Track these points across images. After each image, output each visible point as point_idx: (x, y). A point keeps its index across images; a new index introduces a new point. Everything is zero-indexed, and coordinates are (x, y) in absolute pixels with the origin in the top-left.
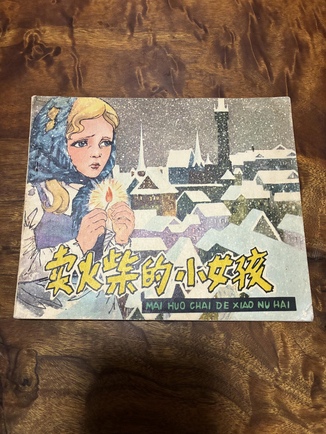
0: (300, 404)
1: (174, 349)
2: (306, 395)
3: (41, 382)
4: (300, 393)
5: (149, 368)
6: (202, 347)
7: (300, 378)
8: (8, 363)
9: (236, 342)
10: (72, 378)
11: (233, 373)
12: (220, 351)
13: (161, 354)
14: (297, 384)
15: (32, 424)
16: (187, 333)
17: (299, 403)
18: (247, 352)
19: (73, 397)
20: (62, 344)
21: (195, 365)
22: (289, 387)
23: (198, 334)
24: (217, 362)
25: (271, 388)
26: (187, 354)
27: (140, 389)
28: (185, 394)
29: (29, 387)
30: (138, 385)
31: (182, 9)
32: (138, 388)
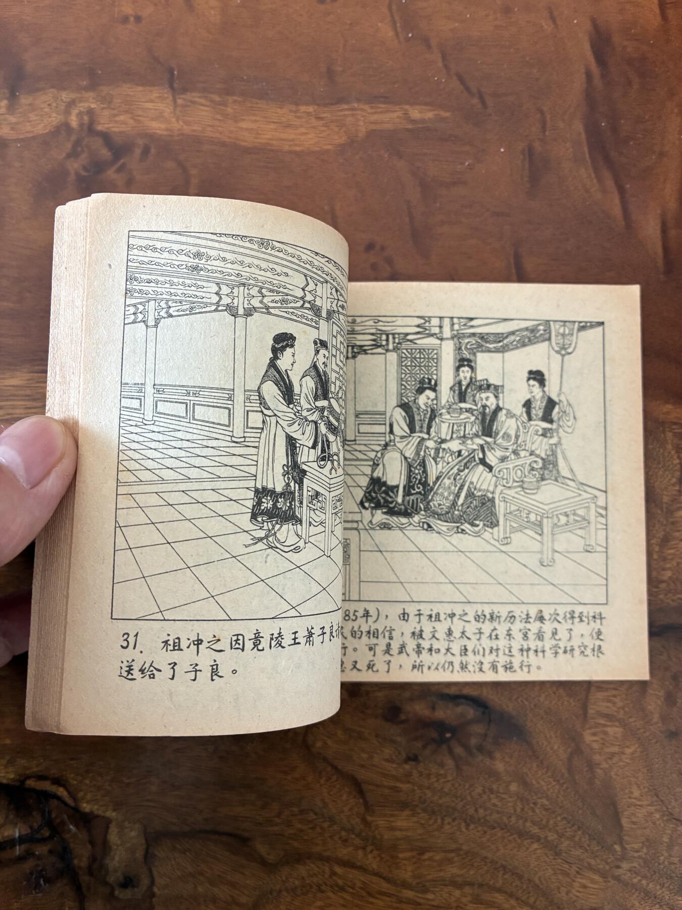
0: (657, 906)
1: (418, 813)
2: (670, 890)
3: (158, 880)
4: (658, 887)
5: (371, 851)
6: (474, 808)
7: (661, 861)
8: (89, 847)
9: (540, 798)
11: (534, 856)
12: (510, 817)
13: (393, 824)
14: (655, 872)
16: (444, 782)
17: (656, 904)
18: (562, 816)
20: (195, 809)
21: (462, 844)
22: (639, 878)
23: (467, 784)
24: (504, 838)
25: (605, 882)
26: (446, 822)
27: (354, 891)
28: (441, 898)
29: (136, 889)
30: (349, 884)
31: (429, 46)
32: (351, 890)
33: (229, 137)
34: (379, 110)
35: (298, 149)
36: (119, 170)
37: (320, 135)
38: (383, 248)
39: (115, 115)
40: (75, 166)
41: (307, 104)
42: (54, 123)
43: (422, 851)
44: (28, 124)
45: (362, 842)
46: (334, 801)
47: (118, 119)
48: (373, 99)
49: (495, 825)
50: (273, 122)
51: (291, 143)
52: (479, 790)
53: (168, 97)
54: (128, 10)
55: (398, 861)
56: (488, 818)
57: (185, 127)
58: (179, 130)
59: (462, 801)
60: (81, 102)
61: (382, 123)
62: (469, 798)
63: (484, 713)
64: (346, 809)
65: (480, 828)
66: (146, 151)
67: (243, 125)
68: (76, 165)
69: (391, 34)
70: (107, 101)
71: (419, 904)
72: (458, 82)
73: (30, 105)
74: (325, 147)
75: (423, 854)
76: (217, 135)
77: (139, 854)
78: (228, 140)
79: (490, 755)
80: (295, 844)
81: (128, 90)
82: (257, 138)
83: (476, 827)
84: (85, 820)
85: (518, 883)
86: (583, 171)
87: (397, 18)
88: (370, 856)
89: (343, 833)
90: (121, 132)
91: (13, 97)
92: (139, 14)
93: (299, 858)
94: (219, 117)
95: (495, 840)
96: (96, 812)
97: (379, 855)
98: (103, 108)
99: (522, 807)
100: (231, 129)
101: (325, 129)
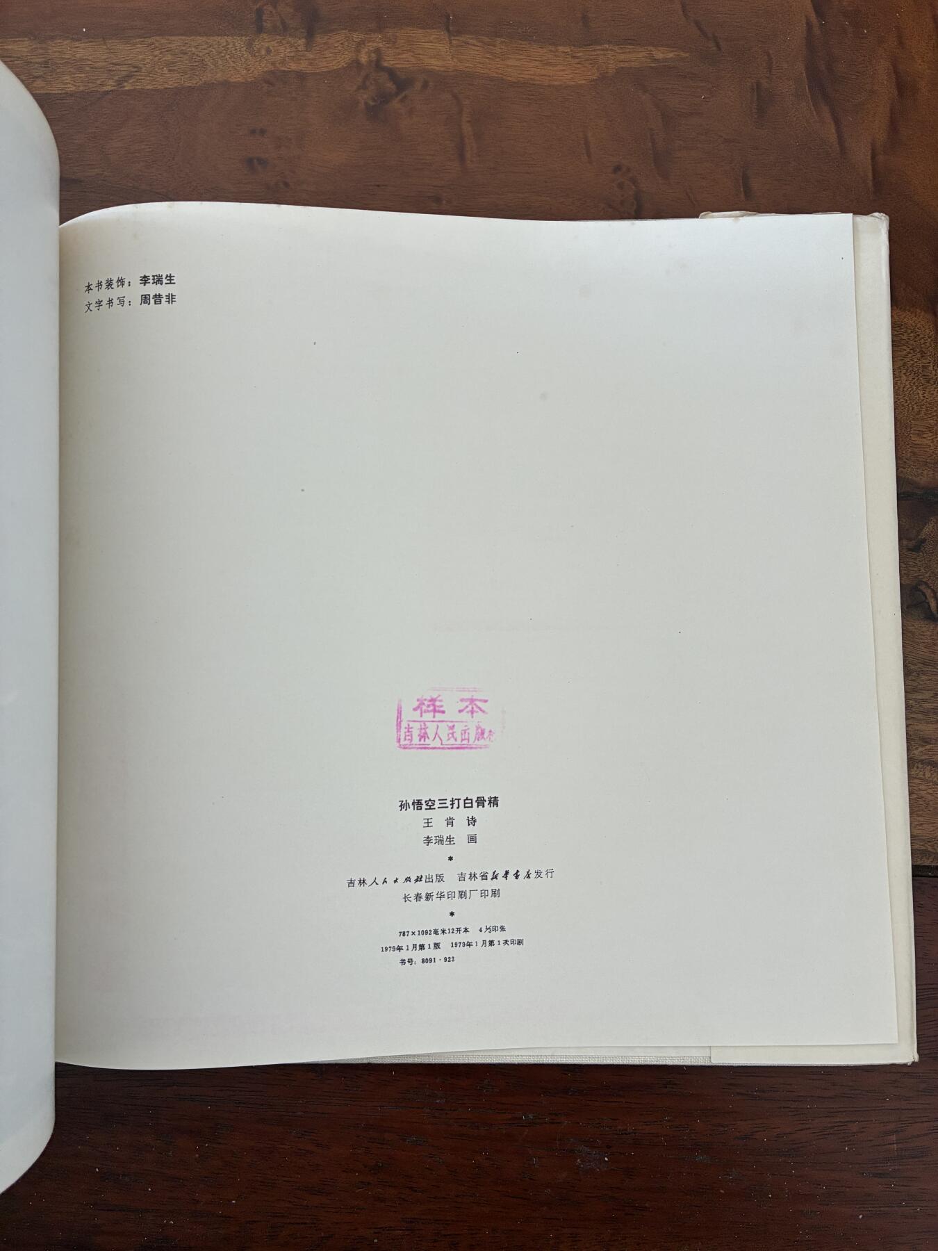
33: (497, 73)
34: (628, 50)
35: (555, 83)
36: (402, 101)
37: (576, 72)
39: (399, 54)
40: (364, 97)
41: (564, 45)
42: (346, 60)
44: (325, 60)
47: (401, 57)
48: (623, 41)
50: (536, 60)
51: (550, 78)
53: (444, 38)
57: (459, 63)
58: (454, 67)
60: (369, 42)
61: (630, 61)
66: (425, 85)
67: (510, 62)
68: (365, 96)
70: (392, 41)
72: (696, 28)
73: (324, 44)
74: (579, 82)
76: (486, 71)
78: (495, 75)
81: (409, 32)
82: (520, 74)
86: (804, 104)
90: (403, 68)
91: (310, 35)
94: (488, 55)
100: (499, 66)
101: (579, 66)
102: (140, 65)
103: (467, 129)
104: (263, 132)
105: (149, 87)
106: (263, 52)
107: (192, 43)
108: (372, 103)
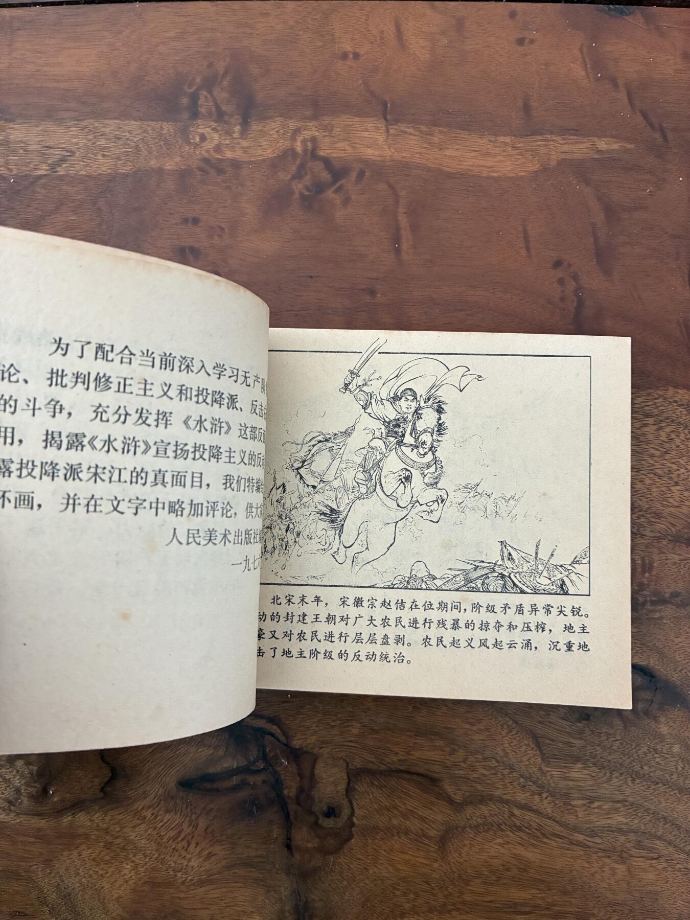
1: (590, 767)
3: (357, 811)
5: (546, 798)
6: (640, 765)
8: (299, 778)
10: (409, 808)
12: (672, 775)
13: (567, 775)
15: (345, 883)
16: (613, 741)
19: (416, 840)
20: (391, 751)
21: (627, 796)
23: (633, 744)
24: (666, 792)
26: (613, 776)
27: (530, 832)
28: (607, 843)
29: (338, 820)
30: (526, 825)
31: (616, 85)
32: (527, 830)
33: (434, 163)
34: (570, 141)
35: (495, 175)
36: (338, 190)
37: (516, 163)
38: (569, 265)
39: (335, 143)
40: (298, 187)
41: (505, 136)
42: (281, 148)
43: (592, 800)
44: (260, 148)
45: (538, 789)
46: (515, 752)
47: (337, 146)
48: (564, 131)
49: (658, 781)
50: (474, 151)
51: (490, 169)
52: (645, 749)
53: (382, 127)
54: (348, 47)
55: (570, 807)
56: (652, 774)
57: (396, 154)
58: (391, 156)
59: (629, 758)
60: (305, 129)
61: (572, 153)
62: (635, 756)
63: (650, 680)
64: (525, 759)
65: (645, 783)
66: (361, 174)
67: (448, 153)
68: (300, 186)
69: (583, 73)
70: (329, 129)
71: (589, 847)
72: (642, 118)
73: (259, 131)
74: (520, 174)
75: (593, 803)
76: (424, 161)
77: (342, 787)
78: (435, 166)
79: (655, 719)
80: (479, 787)
81: (346, 119)
82: (460, 165)
83: (642, 782)
84: (296, 755)
85: (677, 832)
87: (587, 60)
88: (545, 802)
89: (522, 780)
90: (339, 158)
91: (245, 123)
92: (358, 51)
93: (483, 799)
94: (426, 145)
95: (658, 794)
96: (304, 749)
97: (553, 802)
98: (325, 136)
99: (682, 766)
100: (436, 156)
101: (520, 157)
102: (74, 150)
103: (403, 220)
104: (196, 221)
105: (82, 173)
106: (198, 140)
107: (126, 128)
108: (307, 193)
